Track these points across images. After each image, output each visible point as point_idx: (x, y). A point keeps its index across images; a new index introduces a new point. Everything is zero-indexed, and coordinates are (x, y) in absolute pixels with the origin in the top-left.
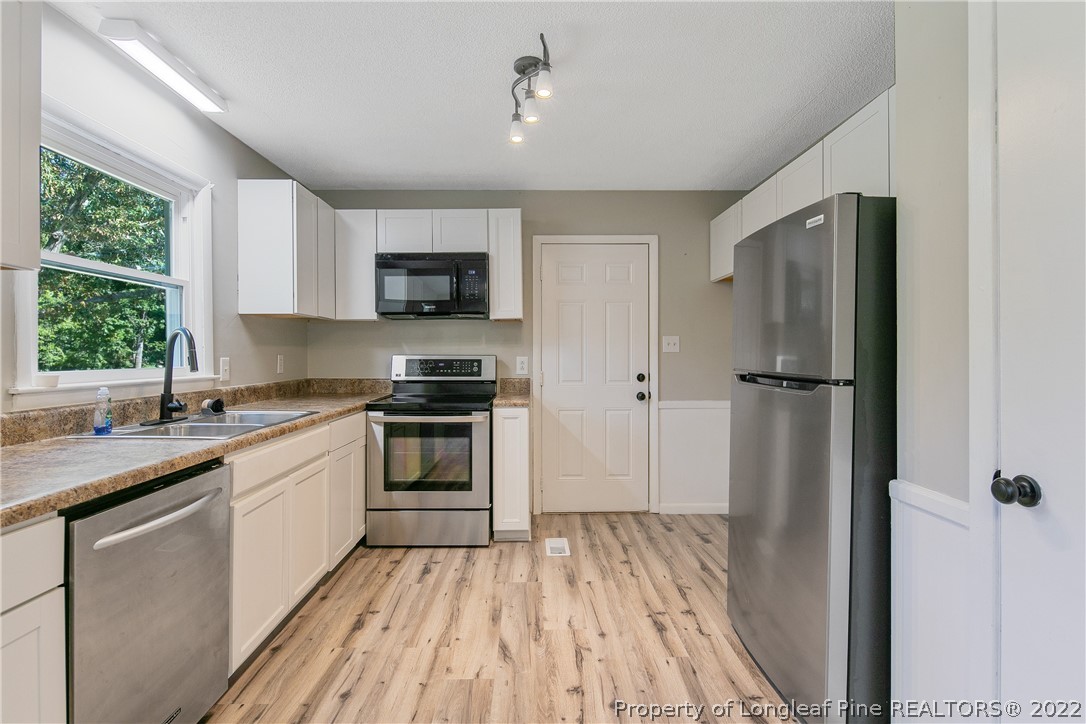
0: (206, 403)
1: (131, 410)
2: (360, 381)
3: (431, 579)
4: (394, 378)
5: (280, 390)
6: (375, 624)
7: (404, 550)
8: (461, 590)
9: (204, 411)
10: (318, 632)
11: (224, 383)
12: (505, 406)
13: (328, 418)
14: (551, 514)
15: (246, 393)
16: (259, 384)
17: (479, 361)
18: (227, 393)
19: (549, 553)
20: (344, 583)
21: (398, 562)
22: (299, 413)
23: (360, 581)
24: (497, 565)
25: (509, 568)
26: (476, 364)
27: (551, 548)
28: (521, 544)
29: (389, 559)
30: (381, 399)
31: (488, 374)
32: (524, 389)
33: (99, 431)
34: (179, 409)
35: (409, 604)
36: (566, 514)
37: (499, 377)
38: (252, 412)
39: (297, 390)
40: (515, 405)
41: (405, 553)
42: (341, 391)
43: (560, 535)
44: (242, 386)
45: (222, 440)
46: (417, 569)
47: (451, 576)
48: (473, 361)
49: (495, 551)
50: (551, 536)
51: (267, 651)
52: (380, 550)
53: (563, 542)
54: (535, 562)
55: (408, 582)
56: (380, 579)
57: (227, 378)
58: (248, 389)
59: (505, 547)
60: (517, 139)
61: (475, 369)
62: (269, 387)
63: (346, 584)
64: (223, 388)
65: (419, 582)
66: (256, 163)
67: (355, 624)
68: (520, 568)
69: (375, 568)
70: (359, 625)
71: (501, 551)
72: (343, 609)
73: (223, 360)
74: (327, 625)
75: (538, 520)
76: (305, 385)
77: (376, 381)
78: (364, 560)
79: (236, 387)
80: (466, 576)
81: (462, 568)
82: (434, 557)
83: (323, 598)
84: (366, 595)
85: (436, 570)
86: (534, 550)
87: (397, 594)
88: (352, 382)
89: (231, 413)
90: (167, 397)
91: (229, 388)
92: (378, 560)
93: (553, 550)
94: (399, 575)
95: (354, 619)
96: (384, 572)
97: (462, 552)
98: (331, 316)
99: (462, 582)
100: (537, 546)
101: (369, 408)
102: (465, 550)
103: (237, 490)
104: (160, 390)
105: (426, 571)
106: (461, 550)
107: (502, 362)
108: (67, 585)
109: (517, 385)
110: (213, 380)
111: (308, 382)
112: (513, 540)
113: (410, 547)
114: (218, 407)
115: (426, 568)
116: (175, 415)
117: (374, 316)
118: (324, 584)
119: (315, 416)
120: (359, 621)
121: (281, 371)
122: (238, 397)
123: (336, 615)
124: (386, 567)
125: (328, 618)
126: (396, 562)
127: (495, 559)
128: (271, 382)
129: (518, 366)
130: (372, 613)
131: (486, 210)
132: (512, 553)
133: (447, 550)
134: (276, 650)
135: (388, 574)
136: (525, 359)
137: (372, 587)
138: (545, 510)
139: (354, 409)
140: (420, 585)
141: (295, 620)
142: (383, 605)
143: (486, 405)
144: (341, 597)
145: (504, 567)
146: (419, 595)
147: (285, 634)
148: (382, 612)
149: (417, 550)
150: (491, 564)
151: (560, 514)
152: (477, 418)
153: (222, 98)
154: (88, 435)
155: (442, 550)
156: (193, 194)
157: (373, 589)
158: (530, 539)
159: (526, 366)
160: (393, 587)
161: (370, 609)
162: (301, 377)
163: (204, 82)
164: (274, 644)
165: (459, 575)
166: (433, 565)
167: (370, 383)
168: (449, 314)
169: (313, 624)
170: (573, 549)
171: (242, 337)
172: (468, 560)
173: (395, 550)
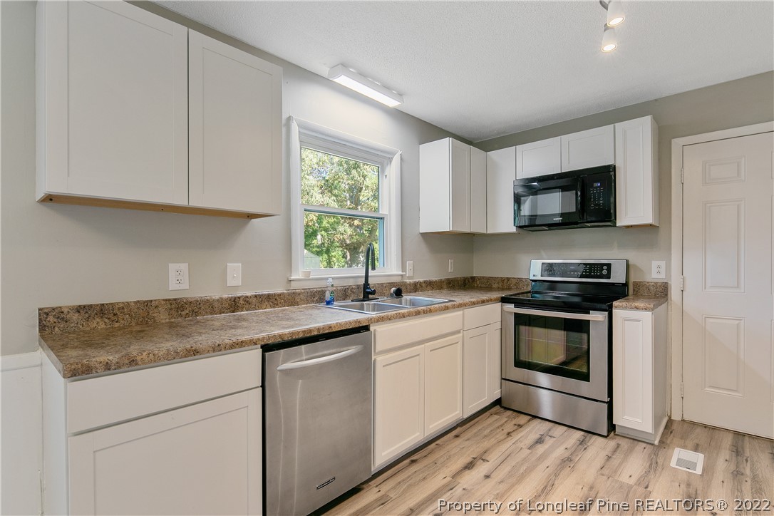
0: (393, 289)
1: (349, 291)
2: (508, 279)
3: (541, 449)
4: (532, 278)
5: (450, 283)
6: (482, 469)
7: (530, 417)
8: (563, 468)
9: (391, 295)
10: (442, 460)
11: (409, 278)
12: (626, 308)
13: (460, 306)
14: (693, 424)
15: (424, 285)
16: (434, 279)
17: (609, 266)
18: (410, 284)
19: (673, 464)
20: (475, 430)
21: (520, 426)
22: (441, 301)
23: (486, 432)
24: (609, 458)
25: (620, 464)
26: (605, 267)
27: (679, 459)
28: (644, 445)
29: (514, 422)
30: (519, 294)
31: (618, 277)
32: (660, 293)
33: (328, 303)
34: (374, 293)
35: (514, 464)
36: (714, 428)
37: (632, 279)
38: (424, 298)
39: (466, 284)
40: (637, 308)
41: (529, 420)
42: (495, 286)
43: (696, 448)
44: (422, 280)
45: (373, 314)
46: (534, 436)
47: (560, 452)
48: (603, 265)
49: (611, 443)
50: (684, 447)
51: (407, 461)
52: (511, 412)
53: (699, 459)
54: (654, 466)
55: (521, 445)
56: (501, 435)
57: (412, 274)
58: (425, 282)
59: (625, 444)
60: (609, 47)
61: (605, 272)
62: (441, 281)
63: (475, 431)
64: (408, 281)
65: (529, 449)
66: (429, 131)
67: (468, 464)
68: (633, 467)
69: (501, 426)
70: (469, 466)
71: (618, 446)
72: (464, 450)
73: (409, 263)
74: (450, 457)
75: (675, 426)
76: (471, 280)
77: (520, 280)
78: (496, 417)
79: (417, 280)
80: (573, 457)
81: (573, 449)
82: (552, 431)
83: (457, 436)
84: (486, 444)
85: (549, 442)
86: (656, 455)
87: (508, 452)
88: (503, 280)
89: (407, 297)
90: (366, 284)
91: (411, 281)
92: (506, 419)
93: (680, 462)
94: (516, 437)
95: (469, 459)
96: (506, 431)
97: (579, 434)
98: (483, 231)
99: (567, 462)
100: (662, 453)
101: (504, 300)
102: (582, 433)
103: (379, 348)
104: (362, 281)
105: (540, 441)
106: (579, 432)
107: (635, 266)
108: (263, 386)
109: (652, 288)
110: (402, 275)
111: (473, 278)
112: (635, 439)
113: (535, 417)
114: (398, 293)
115: (540, 438)
116: (371, 296)
117: (514, 229)
118: (461, 426)
119: (450, 304)
120: (471, 463)
121: (451, 269)
122: (416, 288)
123: (460, 452)
124: (509, 427)
125: (453, 452)
126: (519, 425)
127: (608, 451)
128: (443, 278)
129: (654, 270)
130: (483, 460)
131: (612, 125)
132: (631, 450)
133: (566, 428)
134: (413, 461)
135: (509, 434)
136: (663, 264)
137: (493, 440)
138: (686, 418)
139: (487, 301)
140: (530, 451)
141: (433, 445)
142: (494, 458)
143: (605, 306)
144: (468, 439)
145: (616, 461)
146: (525, 460)
147: (423, 453)
148: (490, 462)
149: (540, 420)
150: (603, 455)
151: (706, 426)
152: (597, 317)
153: (400, 95)
154: (323, 304)
155: (561, 427)
156: (390, 160)
157: (493, 441)
158: (656, 443)
159: (663, 270)
160: (507, 445)
161: (482, 458)
162: (469, 275)
163: (386, 88)
164: (413, 458)
165: (567, 454)
166: (548, 438)
167: (515, 281)
168: (576, 223)
169: (442, 453)
170: (708, 469)
171: (423, 247)
172: (580, 444)
173: (522, 416)
